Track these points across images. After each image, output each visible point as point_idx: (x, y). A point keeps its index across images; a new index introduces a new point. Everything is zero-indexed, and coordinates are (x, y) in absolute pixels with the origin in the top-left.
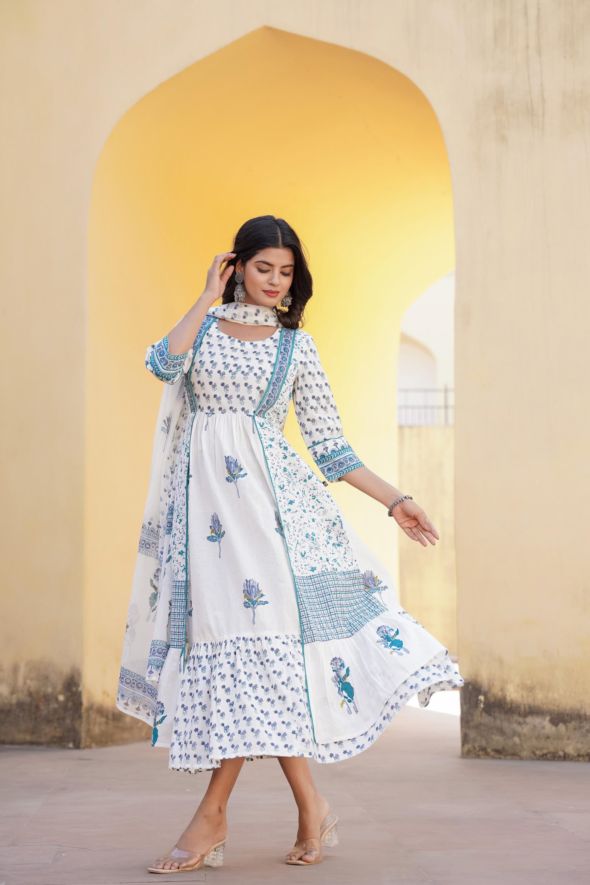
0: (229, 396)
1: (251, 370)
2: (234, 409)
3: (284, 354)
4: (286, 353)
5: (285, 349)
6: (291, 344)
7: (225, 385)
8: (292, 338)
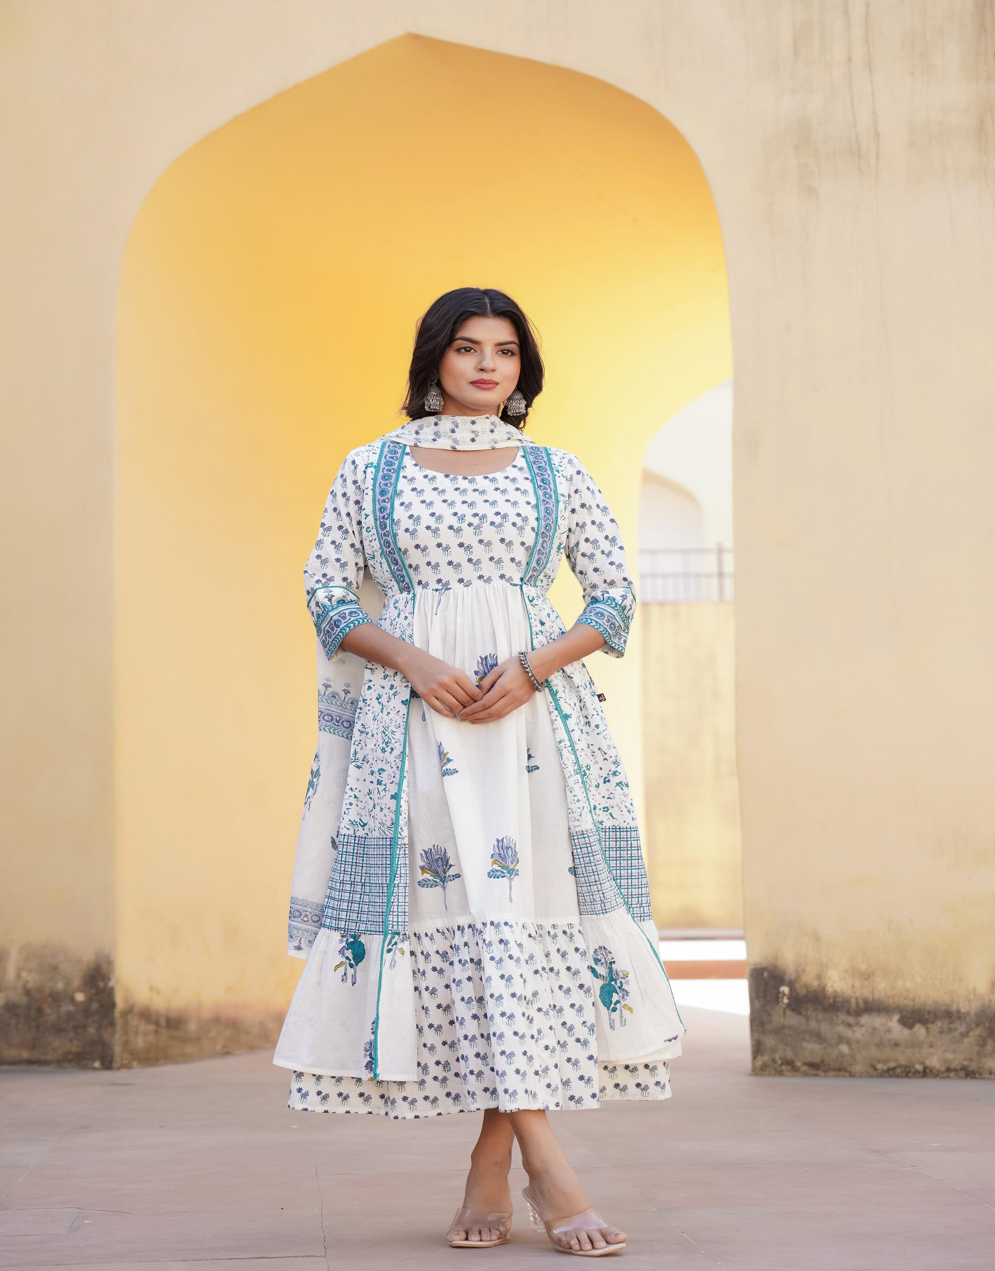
0: (474, 561)
1: (505, 518)
2: (485, 578)
3: (545, 488)
4: (547, 487)
5: (543, 480)
6: (549, 472)
7: (465, 546)
8: (547, 463)
